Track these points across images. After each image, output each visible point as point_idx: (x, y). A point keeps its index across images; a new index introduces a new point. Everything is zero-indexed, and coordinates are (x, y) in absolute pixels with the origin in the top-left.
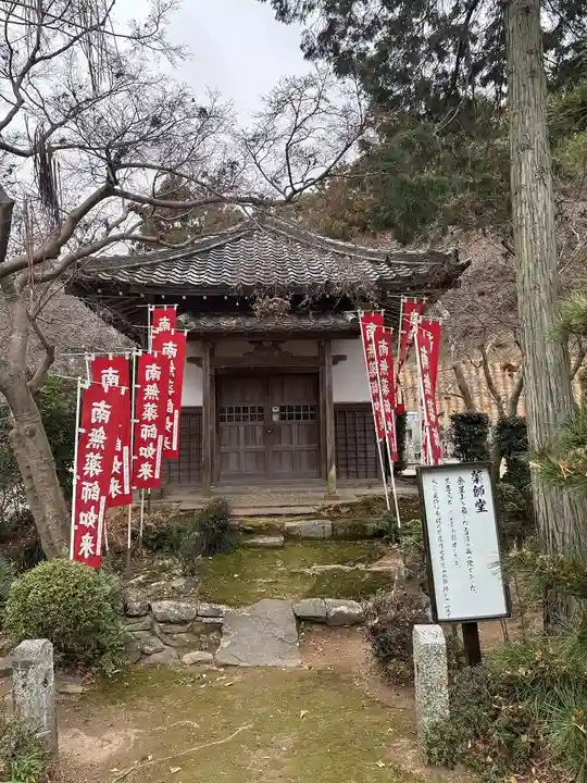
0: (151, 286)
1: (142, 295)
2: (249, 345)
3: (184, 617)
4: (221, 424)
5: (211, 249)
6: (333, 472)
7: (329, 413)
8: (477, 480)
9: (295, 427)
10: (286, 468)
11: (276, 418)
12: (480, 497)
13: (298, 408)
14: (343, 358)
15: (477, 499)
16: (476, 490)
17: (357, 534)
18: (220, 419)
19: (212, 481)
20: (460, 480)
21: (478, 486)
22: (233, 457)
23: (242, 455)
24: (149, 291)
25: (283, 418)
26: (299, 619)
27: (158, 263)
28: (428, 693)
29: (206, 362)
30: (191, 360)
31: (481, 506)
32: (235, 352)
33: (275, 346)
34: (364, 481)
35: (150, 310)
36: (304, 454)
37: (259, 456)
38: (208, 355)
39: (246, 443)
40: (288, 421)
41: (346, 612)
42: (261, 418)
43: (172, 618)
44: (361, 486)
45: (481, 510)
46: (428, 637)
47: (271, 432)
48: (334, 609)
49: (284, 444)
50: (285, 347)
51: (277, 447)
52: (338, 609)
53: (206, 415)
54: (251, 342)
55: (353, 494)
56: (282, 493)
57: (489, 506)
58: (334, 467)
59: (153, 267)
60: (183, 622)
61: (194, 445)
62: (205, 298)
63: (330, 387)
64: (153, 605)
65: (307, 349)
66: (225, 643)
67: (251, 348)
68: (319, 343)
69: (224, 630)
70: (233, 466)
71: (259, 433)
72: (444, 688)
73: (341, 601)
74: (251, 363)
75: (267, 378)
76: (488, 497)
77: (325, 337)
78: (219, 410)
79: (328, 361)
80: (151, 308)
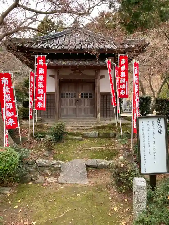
0: (37, 49)
1: (34, 52)
2: (71, 71)
3: (47, 165)
4: (61, 98)
5: (58, 37)
6: (99, 115)
7: (98, 95)
8: (159, 122)
9: (86, 100)
10: (83, 114)
11: (80, 97)
12: (160, 129)
13: (87, 94)
14: (104, 76)
15: (159, 129)
16: (159, 126)
17: (107, 136)
18: (61, 97)
19: (58, 117)
20: (153, 122)
21: (160, 124)
22: (65, 110)
23: (68, 109)
24: (36, 51)
25: (82, 97)
26: (88, 166)
27: (39, 41)
28: (139, 204)
29: (56, 76)
30: (51, 76)
31: (160, 132)
32: (66, 73)
33: (80, 72)
34: (109, 118)
35: (36, 57)
36: (89, 109)
37: (74, 109)
38: (57, 74)
39: (70, 105)
40: (84, 98)
41: (104, 164)
42: (75, 97)
43: (43, 165)
44: (108, 120)
45: (160, 133)
46: (140, 182)
47: (78, 102)
48: (100, 163)
49: (82, 106)
50: (84, 72)
51: (80, 106)
52: (101, 163)
53: (56, 95)
54: (72, 70)
55: (105, 122)
56: (82, 122)
57: (163, 132)
58: (99, 113)
59: (38, 42)
60: (47, 166)
61: (52, 105)
62: (56, 54)
63: (99, 86)
64: (37, 161)
65: (91, 73)
66: (61, 175)
67: (72, 72)
68: (95, 71)
69: (61, 169)
70: (65, 112)
71: (74, 102)
72: (145, 202)
73: (102, 160)
74: (72, 78)
75: (77, 83)
76: (163, 129)
77: (98, 69)
78: (61, 93)
79: (99, 77)
80: (37, 57)
